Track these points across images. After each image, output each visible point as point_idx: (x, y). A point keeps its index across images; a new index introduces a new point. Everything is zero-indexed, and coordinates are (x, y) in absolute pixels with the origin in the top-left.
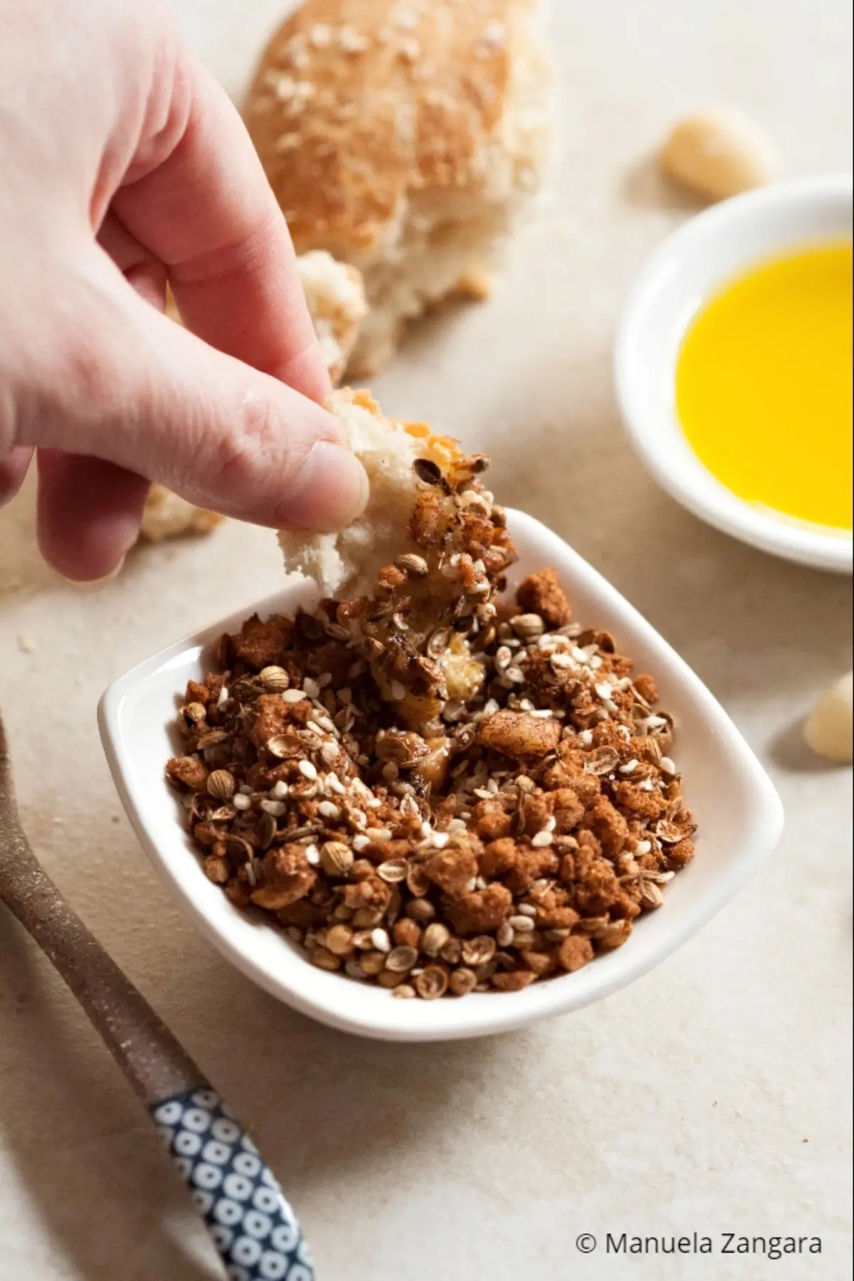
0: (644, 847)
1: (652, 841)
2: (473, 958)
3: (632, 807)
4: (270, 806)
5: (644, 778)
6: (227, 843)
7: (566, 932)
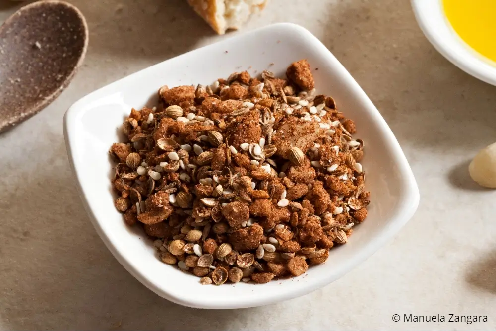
0: (339, 210)
1: (344, 207)
2: (242, 265)
3: (335, 189)
4: (154, 174)
5: (343, 174)
6: (129, 192)
7: (292, 255)
